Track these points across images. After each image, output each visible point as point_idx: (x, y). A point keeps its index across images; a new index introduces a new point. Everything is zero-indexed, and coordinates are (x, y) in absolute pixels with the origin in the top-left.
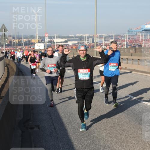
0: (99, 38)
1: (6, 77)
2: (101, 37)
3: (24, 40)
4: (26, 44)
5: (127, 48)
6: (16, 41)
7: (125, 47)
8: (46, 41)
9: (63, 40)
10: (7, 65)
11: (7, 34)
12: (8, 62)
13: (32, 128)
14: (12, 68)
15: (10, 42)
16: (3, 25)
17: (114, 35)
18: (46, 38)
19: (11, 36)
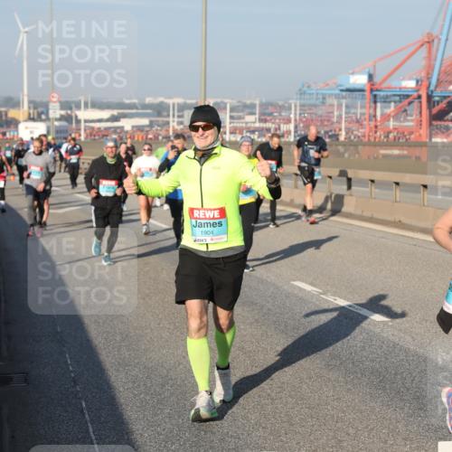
7: (292, 139)
8: (51, 114)
17: (257, 102)
18: (51, 106)
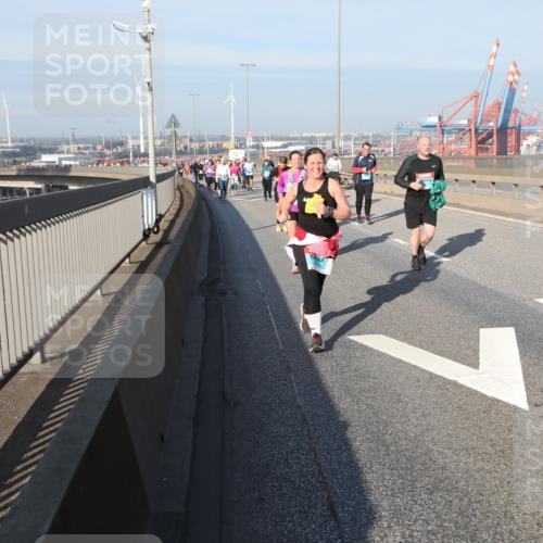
0: (345, 140)
1: (177, 207)
2: (347, 138)
3: (209, 144)
4: (213, 151)
5: (394, 158)
6: (195, 146)
7: (392, 155)
8: (248, 144)
9: (279, 144)
10: (179, 188)
11: (180, 133)
12: (181, 182)
13: (223, 294)
14: (188, 192)
15: (186, 147)
16: (173, 116)
17: (371, 134)
18: (248, 139)
19: (186, 137)
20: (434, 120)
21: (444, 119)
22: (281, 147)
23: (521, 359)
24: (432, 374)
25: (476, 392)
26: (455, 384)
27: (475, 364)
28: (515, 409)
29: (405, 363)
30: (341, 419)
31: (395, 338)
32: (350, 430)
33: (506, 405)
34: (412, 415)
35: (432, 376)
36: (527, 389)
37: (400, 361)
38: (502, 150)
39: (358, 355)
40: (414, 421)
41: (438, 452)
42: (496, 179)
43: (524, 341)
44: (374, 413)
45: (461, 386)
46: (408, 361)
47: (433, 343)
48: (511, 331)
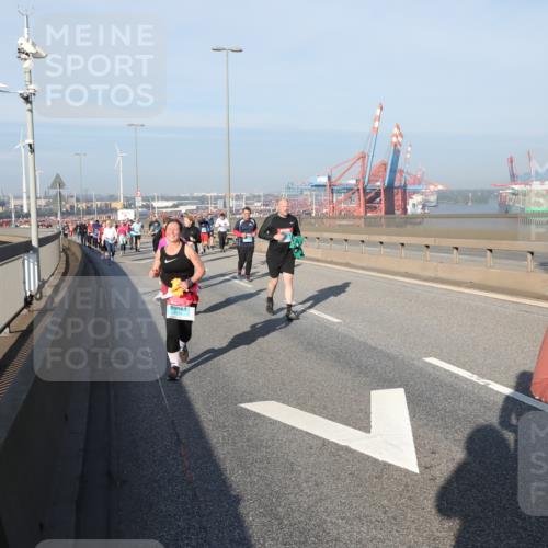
0: (236, 199)
2: (238, 198)
3: (97, 204)
4: (101, 211)
6: (83, 206)
8: (137, 204)
9: (170, 203)
10: (65, 250)
11: (64, 192)
12: (66, 245)
14: (73, 254)
15: (72, 207)
16: (58, 176)
17: (261, 194)
18: (137, 199)
19: (72, 197)
20: (323, 180)
21: (333, 179)
22: (171, 207)
23: (411, 420)
24: (324, 440)
25: (369, 457)
26: (347, 449)
27: (366, 428)
28: (407, 473)
29: (297, 430)
30: (233, 493)
31: (288, 404)
32: (243, 504)
33: (398, 469)
34: (304, 485)
35: (325, 443)
36: (417, 451)
37: (293, 428)
38: (390, 210)
39: (250, 423)
40: (307, 491)
41: (331, 522)
42: (384, 239)
43: (413, 402)
44: (268, 485)
45: (353, 452)
46: (300, 427)
47: (325, 408)
48: (400, 393)
